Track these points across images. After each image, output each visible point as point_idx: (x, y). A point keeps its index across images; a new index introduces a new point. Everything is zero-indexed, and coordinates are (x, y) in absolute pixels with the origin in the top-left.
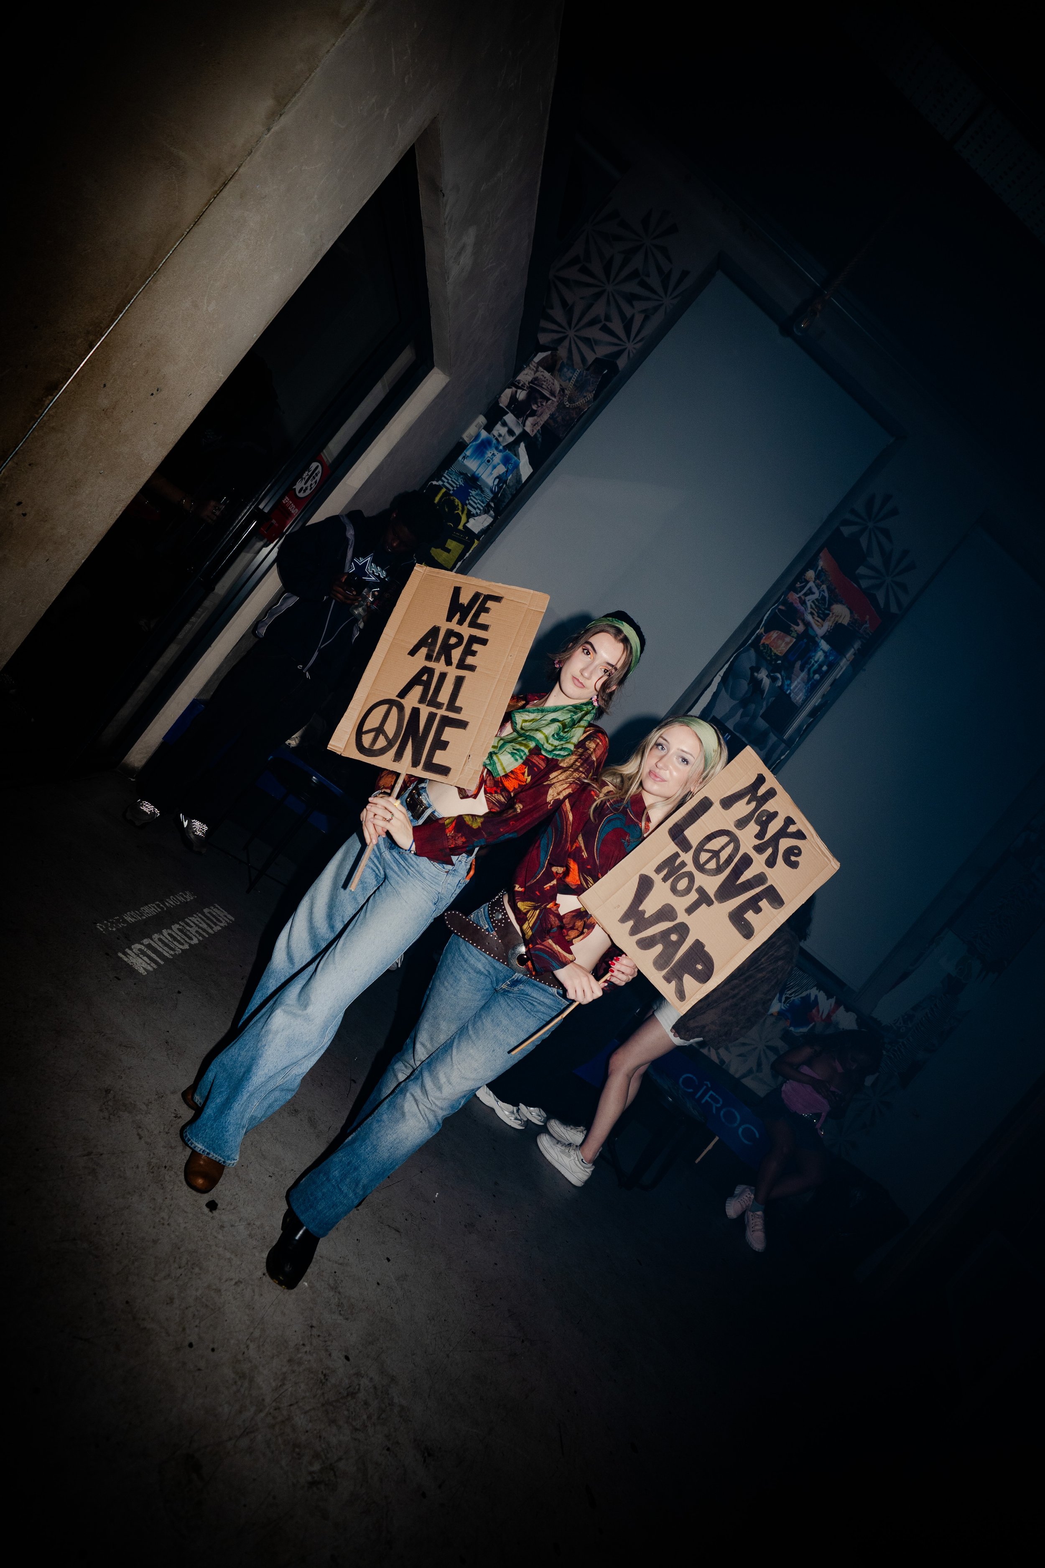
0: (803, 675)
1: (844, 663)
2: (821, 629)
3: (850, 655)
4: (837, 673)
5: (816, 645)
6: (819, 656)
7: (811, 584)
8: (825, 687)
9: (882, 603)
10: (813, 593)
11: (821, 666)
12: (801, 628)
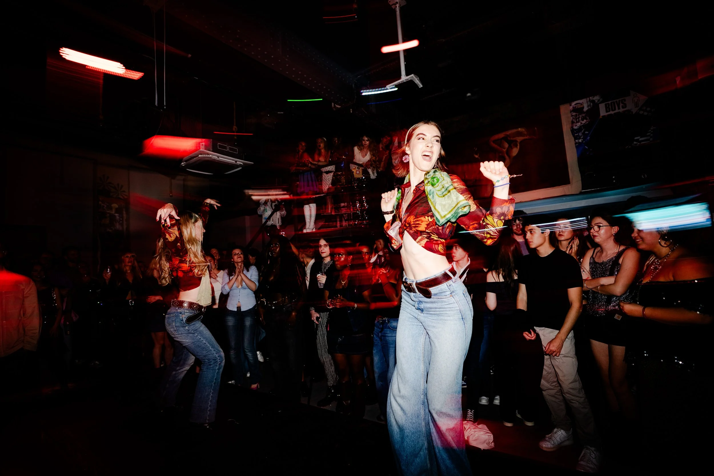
0: (118, 224)
1: (125, 215)
2: (113, 212)
3: (124, 212)
4: (125, 218)
5: (115, 216)
6: (118, 217)
7: (102, 204)
8: (125, 223)
9: (121, 197)
10: (104, 206)
11: (120, 219)
12: (108, 215)
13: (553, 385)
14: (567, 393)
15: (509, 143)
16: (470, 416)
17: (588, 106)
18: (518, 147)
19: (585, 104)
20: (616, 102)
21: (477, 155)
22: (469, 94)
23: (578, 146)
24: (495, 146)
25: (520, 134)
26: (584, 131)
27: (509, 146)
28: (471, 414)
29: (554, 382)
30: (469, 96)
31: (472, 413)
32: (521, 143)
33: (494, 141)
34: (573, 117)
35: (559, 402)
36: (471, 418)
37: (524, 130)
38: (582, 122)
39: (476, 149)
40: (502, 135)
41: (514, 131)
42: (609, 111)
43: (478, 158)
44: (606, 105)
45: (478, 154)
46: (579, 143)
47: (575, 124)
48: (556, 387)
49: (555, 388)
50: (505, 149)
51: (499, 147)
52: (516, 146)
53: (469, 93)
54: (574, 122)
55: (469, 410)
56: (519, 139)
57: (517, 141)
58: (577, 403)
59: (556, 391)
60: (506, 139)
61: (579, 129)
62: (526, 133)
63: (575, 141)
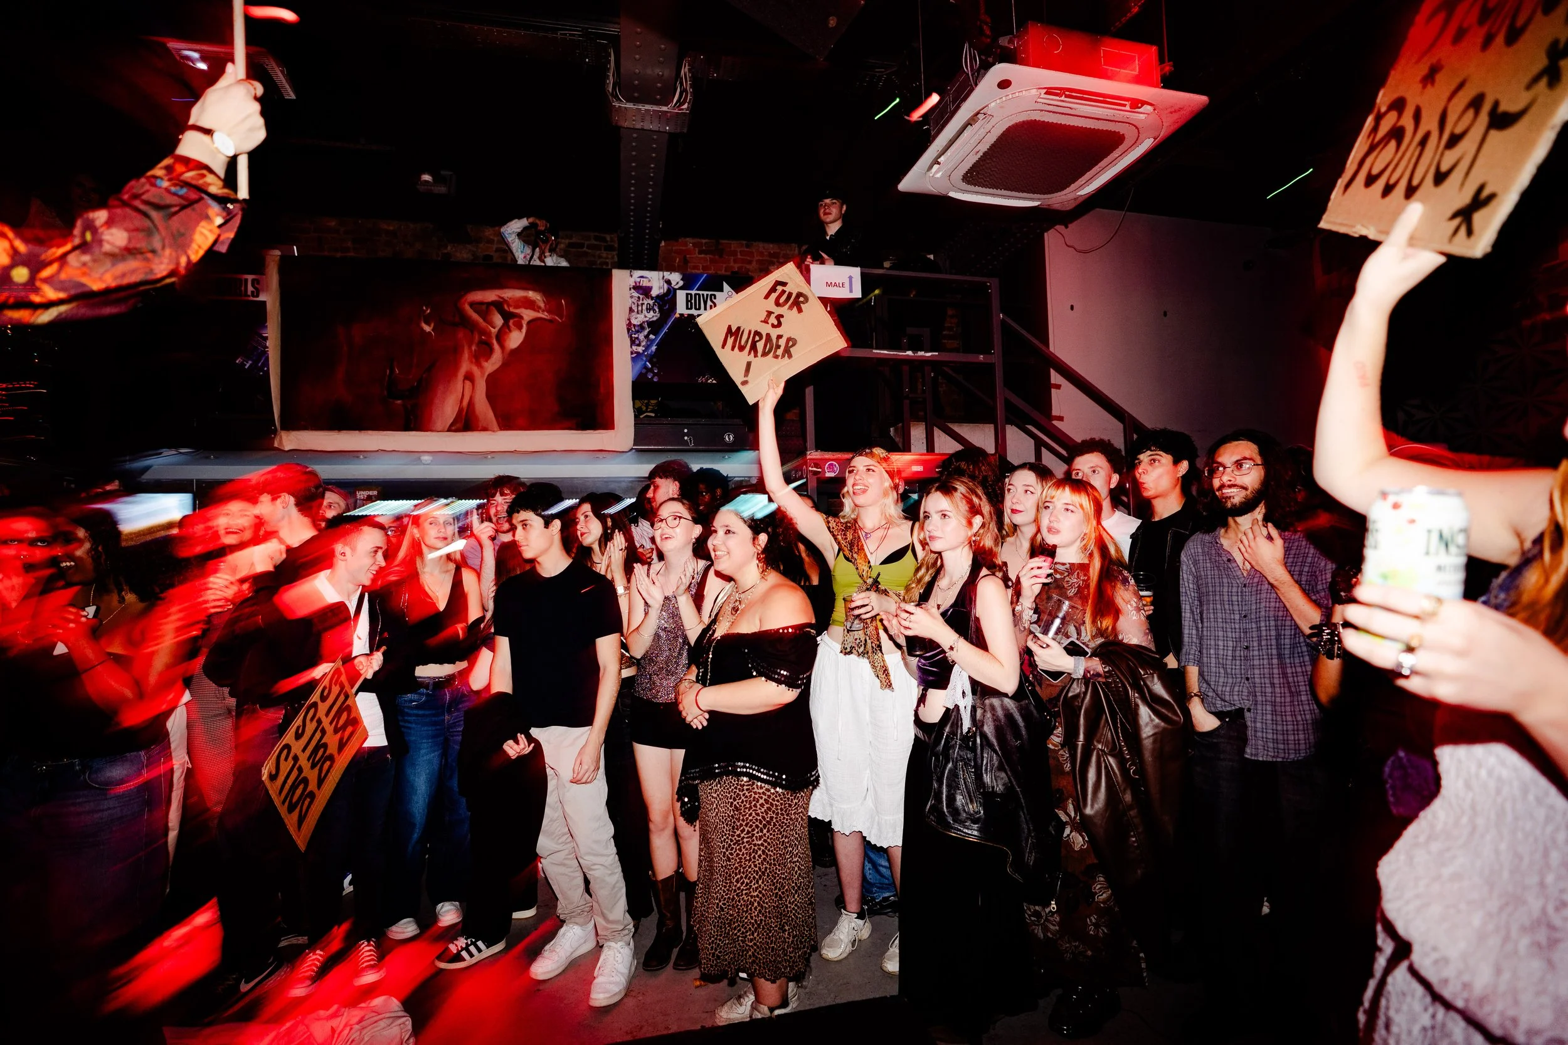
13: (560, 841)
14: (589, 854)
15: (507, 316)
16: (369, 956)
17: (660, 288)
18: (524, 330)
19: (656, 281)
20: (703, 295)
21: (428, 324)
22: (427, 177)
23: (636, 357)
24: (475, 316)
25: (530, 304)
26: (649, 333)
27: (503, 324)
28: (370, 951)
29: (564, 834)
30: (426, 182)
31: (373, 946)
32: (529, 323)
33: (472, 305)
34: (633, 300)
35: (572, 872)
36: (373, 960)
37: (539, 298)
38: (647, 315)
39: (429, 311)
40: (491, 296)
41: (519, 294)
42: (691, 308)
43: (429, 332)
44: (687, 294)
45: (432, 325)
46: (638, 353)
47: (634, 315)
48: (566, 844)
49: (565, 847)
50: (494, 328)
51: (481, 320)
52: (520, 328)
53: (430, 174)
54: (633, 311)
55: (363, 943)
56: (528, 315)
57: (521, 318)
58: (602, 868)
59: (566, 852)
60: (499, 305)
61: (641, 327)
62: (542, 305)
63: (631, 347)
